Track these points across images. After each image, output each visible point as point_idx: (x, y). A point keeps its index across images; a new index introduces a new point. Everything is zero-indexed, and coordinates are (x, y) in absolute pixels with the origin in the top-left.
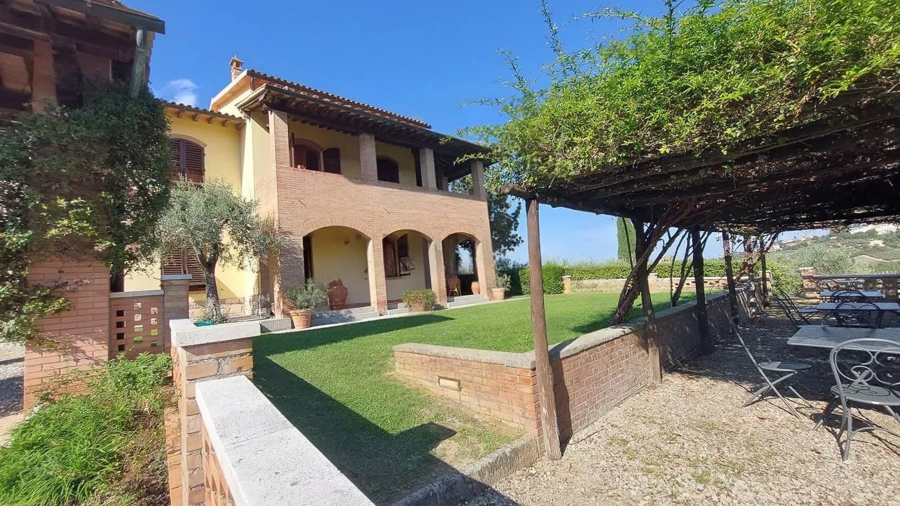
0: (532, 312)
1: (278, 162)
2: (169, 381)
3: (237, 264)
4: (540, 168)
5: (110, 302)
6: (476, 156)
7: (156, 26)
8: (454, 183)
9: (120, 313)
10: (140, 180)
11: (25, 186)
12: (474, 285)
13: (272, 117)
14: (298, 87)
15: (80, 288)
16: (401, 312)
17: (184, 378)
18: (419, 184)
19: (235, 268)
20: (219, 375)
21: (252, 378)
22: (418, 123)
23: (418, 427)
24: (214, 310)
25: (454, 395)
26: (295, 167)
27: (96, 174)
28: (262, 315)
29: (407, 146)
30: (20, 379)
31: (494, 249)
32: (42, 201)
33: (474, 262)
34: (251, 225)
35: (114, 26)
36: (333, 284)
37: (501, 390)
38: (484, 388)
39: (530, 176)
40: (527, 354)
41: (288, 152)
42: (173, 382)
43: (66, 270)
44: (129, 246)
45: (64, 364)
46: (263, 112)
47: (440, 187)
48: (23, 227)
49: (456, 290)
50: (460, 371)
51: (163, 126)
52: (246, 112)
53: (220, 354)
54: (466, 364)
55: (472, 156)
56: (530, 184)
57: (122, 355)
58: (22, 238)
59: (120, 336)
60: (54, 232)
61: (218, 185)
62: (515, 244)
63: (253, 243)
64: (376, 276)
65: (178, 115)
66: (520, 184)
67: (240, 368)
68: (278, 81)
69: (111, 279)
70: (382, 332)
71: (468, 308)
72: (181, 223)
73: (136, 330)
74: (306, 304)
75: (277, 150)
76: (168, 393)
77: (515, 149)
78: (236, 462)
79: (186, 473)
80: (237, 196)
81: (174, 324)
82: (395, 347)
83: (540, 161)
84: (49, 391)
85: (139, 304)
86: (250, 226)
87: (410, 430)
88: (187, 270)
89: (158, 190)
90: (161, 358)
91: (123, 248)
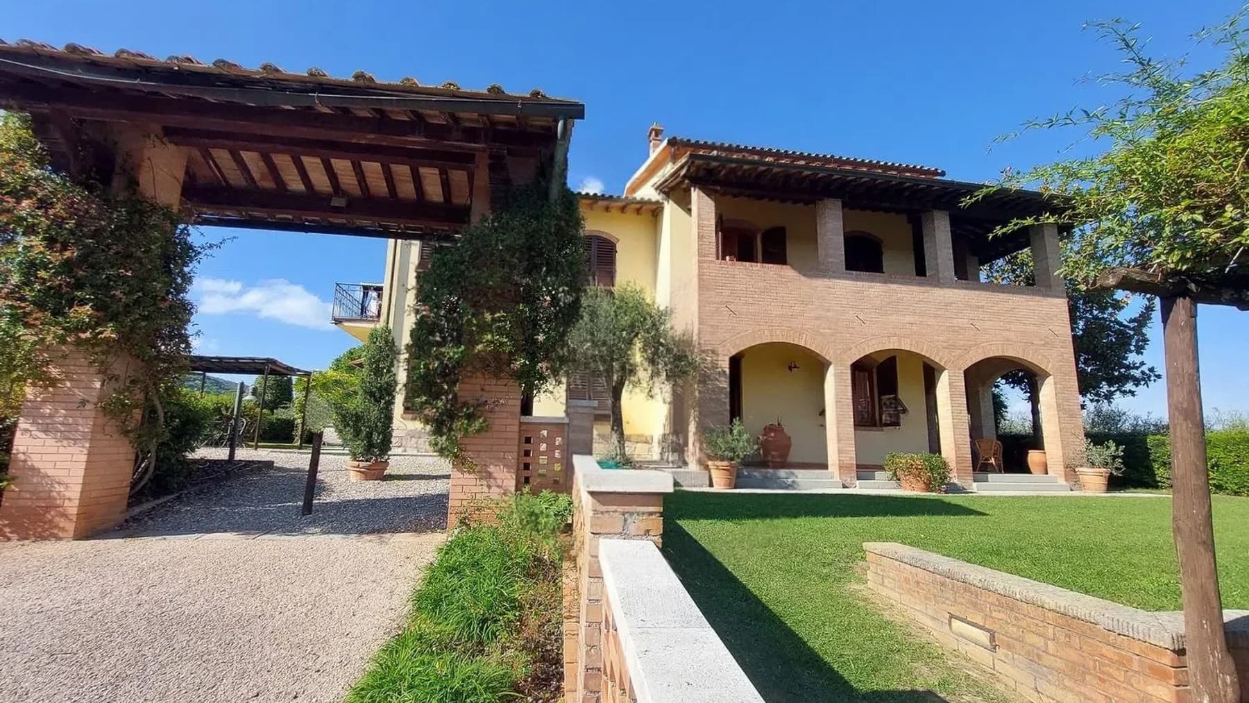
0: (1177, 530)
1: (701, 254)
2: (569, 528)
3: (647, 391)
4: (1198, 232)
5: (520, 426)
6: (1037, 220)
7: (576, 111)
8: (991, 268)
9: (528, 440)
10: (553, 289)
11: (462, 300)
12: (1033, 456)
13: (696, 194)
14: (730, 149)
15: (497, 409)
16: (880, 486)
17: (587, 529)
18: (921, 271)
19: (643, 396)
20: (624, 535)
21: (661, 546)
22: (921, 171)
23: (903, 692)
24: (618, 449)
25: (984, 656)
26: (722, 259)
27: (516, 284)
28: (672, 462)
29: (898, 212)
30: (446, 496)
31: (1083, 392)
32: (473, 315)
33: (1035, 412)
34: (665, 340)
35: (539, 122)
36: (768, 429)
37: (1091, 674)
38: (1047, 660)
39: (1172, 250)
40: (1164, 616)
41: (714, 239)
42: (572, 531)
43: (487, 388)
44: (540, 364)
45: (478, 489)
46: (684, 189)
47: (963, 273)
48: (458, 342)
49: (993, 461)
50: (994, 614)
51: (577, 223)
52: (664, 193)
53: (627, 508)
54: (1008, 602)
55: (1029, 221)
56: (1172, 266)
57: (527, 489)
58: (457, 353)
59: (527, 466)
60: (480, 347)
61: (629, 289)
62: (1137, 382)
63: (666, 365)
64: (839, 422)
65: (591, 206)
66: (1144, 267)
67: (648, 531)
68: (705, 146)
69: (522, 400)
70: (845, 516)
71: (1020, 497)
72: (589, 337)
73: (540, 461)
74: (730, 454)
75: (700, 237)
76: (567, 543)
77: (1132, 200)
78: (642, 652)
79: (584, 649)
80: (650, 303)
81: (578, 460)
82: (867, 545)
83: (1200, 218)
84: (467, 515)
85: (545, 433)
86: (664, 342)
87: (888, 692)
88: (592, 395)
89: (569, 299)
90: (563, 499)
91: (536, 366)
